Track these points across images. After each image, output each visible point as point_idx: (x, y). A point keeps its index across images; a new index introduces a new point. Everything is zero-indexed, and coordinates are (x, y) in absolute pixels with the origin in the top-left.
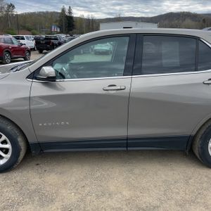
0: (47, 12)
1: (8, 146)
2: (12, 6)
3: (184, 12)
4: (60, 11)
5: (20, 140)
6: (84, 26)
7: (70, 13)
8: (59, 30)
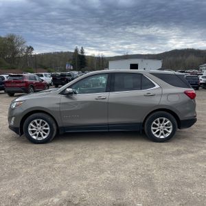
0: (62, 52)
1: (48, 128)
2: (31, 48)
3: (188, 49)
4: (73, 51)
5: (54, 125)
6: (95, 63)
7: (82, 52)
8: (72, 68)
